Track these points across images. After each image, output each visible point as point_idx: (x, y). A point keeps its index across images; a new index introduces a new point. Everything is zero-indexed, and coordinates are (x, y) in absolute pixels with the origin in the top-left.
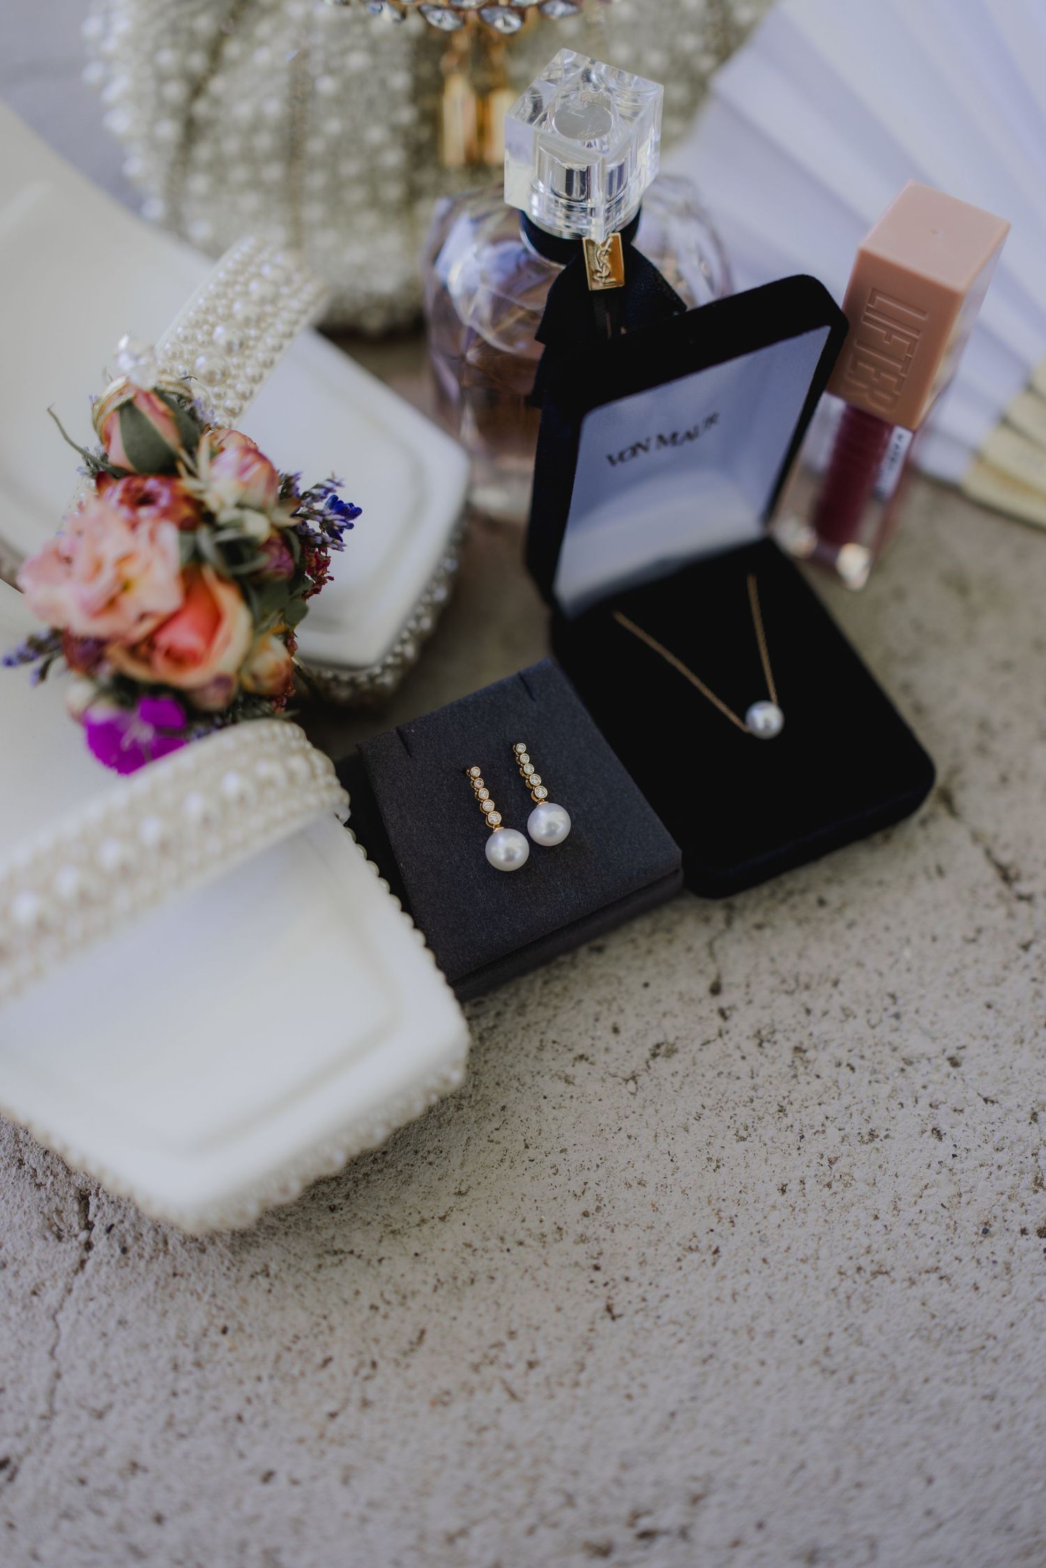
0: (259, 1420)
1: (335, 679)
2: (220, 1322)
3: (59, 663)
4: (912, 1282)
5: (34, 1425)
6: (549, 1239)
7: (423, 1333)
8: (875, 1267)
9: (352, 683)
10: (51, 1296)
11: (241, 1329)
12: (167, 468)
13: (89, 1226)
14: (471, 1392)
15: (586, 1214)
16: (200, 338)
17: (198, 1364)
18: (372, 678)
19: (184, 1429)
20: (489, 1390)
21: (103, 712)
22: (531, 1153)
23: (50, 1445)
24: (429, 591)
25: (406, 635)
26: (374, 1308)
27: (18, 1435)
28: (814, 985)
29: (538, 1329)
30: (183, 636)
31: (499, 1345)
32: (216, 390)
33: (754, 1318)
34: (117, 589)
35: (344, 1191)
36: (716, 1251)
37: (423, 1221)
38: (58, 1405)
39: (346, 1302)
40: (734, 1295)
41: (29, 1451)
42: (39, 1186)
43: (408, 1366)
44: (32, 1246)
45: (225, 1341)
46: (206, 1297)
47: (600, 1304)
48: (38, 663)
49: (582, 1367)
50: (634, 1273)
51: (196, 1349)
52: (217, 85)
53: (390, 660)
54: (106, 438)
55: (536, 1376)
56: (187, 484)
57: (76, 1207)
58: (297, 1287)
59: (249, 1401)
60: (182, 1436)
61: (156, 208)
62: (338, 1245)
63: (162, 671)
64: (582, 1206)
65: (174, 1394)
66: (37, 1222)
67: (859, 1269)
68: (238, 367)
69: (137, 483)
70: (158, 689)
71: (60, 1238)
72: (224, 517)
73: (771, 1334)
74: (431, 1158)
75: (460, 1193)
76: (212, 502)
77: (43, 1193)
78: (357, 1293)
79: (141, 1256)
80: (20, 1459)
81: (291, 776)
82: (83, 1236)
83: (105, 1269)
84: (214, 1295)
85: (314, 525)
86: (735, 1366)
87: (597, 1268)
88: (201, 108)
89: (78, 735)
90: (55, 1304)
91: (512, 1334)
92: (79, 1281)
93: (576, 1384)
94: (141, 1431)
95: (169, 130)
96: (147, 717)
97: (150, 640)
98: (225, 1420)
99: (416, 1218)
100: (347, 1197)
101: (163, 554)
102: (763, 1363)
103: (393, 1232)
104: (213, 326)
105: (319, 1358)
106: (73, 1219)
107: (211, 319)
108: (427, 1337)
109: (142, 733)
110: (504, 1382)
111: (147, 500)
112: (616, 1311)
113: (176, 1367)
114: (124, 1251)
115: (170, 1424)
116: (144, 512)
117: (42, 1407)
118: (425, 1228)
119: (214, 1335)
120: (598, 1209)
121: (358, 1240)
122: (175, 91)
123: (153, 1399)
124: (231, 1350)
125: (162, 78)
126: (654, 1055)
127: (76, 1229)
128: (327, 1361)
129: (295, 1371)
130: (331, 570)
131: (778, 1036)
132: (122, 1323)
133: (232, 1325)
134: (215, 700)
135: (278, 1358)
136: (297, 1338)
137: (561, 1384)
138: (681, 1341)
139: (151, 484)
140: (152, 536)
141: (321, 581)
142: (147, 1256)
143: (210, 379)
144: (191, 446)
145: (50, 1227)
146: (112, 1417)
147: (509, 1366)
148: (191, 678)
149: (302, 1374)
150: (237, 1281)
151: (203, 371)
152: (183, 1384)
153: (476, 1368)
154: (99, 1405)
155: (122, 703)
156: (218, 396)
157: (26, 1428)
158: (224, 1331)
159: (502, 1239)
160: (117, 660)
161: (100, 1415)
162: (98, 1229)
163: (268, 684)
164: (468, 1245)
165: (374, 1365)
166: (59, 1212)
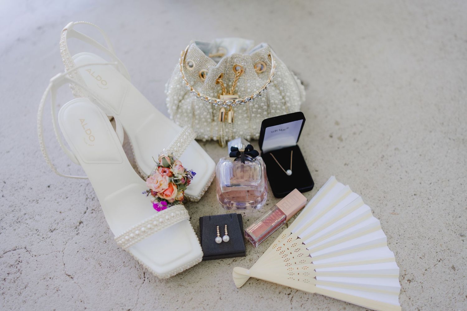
0: (167, 308)
1: (190, 197)
2: (163, 294)
3: (150, 194)
4: (267, 299)
5: (134, 305)
6: (213, 287)
7: (192, 298)
8: (261, 297)
9: (193, 198)
10: (138, 287)
11: (165, 295)
12: (169, 167)
13: (145, 277)
14: (198, 308)
15: (219, 284)
16: (175, 145)
17: (159, 299)
18: (196, 198)
19: (156, 308)
20: (201, 308)
21: (156, 202)
22: (212, 274)
23: (136, 308)
24: (213, 175)
25: (202, 191)
26: (185, 294)
27: (132, 306)
28: (260, 253)
29: (209, 300)
30: (168, 193)
31: (203, 301)
32: (177, 153)
33: (242, 302)
34: (159, 185)
35: (183, 276)
36: (238, 292)
37: (194, 282)
38: (138, 303)
39: (181, 293)
40: (239, 298)
41: (133, 308)
42: (138, 271)
43: (189, 303)
44: (136, 279)
45: (163, 296)
46: (161, 290)
47: (219, 297)
48: (147, 194)
49: (215, 306)
50: (225, 293)
51: (159, 297)
52: (183, 101)
53: (199, 195)
54: (160, 161)
55: (208, 307)
56: (171, 170)
57: (143, 274)
58: (174, 290)
59: (165, 305)
60: (155, 309)
61: (171, 117)
62: (181, 284)
63: (165, 197)
64: (219, 283)
65: (155, 303)
66: (137, 276)
67: (259, 297)
68: (181, 149)
69: (164, 169)
70: (163, 199)
71: (140, 279)
72: (175, 176)
73: (244, 304)
74: (197, 273)
75: (200, 279)
76: (174, 173)
77: (138, 272)
78: (183, 291)
79: (152, 283)
80: (132, 309)
81: (181, 213)
82: (144, 279)
83: (146, 284)
84: (162, 289)
85: (189, 176)
86: (238, 308)
87: (219, 292)
88: (180, 104)
89: (152, 205)
90: (139, 288)
91: (205, 300)
92: (143, 285)
93: (214, 308)
94: (150, 308)
95: (174, 108)
96: (162, 203)
97: (163, 193)
98: (162, 307)
99: (193, 282)
100: (183, 277)
101: (166, 181)
102: (242, 309)
103: (190, 283)
104: (178, 143)
105: (176, 300)
106: (143, 276)
107: (177, 142)
108: (193, 299)
109: (161, 205)
110: (203, 307)
111: (165, 172)
112: (221, 298)
113: (155, 299)
114: (150, 281)
115: (154, 307)
116: (164, 174)
117: (136, 303)
118: (194, 283)
119: (162, 295)
120: (221, 283)
121: (184, 284)
122: (176, 102)
123: (152, 303)
124: (164, 298)
125: (174, 100)
126: (233, 261)
127: (143, 277)
128: (178, 301)
129: (173, 302)
130: (191, 182)
131: (253, 260)
132: (148, 292)
133: (164, 294)
134: (171, 201)
135: (170, 300)
136: (173, 297)
137: (211, 308)
138: (230, 304)
139: (166, 169)
140: (165, 178)
141: (189, 184)
142: (153, 282)
143: (176, 151)
144: (172, 164)
145: (139, 277)
146: (145, 305)
147: (204, 305)
148: (168, 198)
149: (174, 302)
150: (166, 288)
151: (175, 150)
152: (157, 302)
153: (199, 304)
154: (144, 303)
155: (158, 201)
156: (177, 154)
157: (133, 305)
158: (163, 295)
159: (206, 286)
160: (159, 195)
161: (144, 305)
162: (146, 278)
163: (179, 199)
164: (201, 287)
165: (184, 302)
166: (141, 275)
